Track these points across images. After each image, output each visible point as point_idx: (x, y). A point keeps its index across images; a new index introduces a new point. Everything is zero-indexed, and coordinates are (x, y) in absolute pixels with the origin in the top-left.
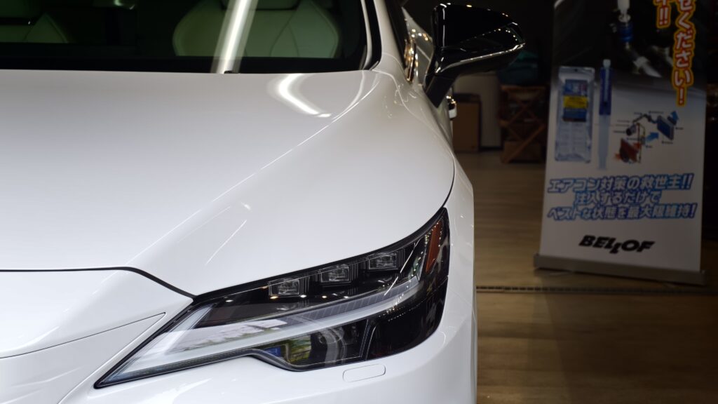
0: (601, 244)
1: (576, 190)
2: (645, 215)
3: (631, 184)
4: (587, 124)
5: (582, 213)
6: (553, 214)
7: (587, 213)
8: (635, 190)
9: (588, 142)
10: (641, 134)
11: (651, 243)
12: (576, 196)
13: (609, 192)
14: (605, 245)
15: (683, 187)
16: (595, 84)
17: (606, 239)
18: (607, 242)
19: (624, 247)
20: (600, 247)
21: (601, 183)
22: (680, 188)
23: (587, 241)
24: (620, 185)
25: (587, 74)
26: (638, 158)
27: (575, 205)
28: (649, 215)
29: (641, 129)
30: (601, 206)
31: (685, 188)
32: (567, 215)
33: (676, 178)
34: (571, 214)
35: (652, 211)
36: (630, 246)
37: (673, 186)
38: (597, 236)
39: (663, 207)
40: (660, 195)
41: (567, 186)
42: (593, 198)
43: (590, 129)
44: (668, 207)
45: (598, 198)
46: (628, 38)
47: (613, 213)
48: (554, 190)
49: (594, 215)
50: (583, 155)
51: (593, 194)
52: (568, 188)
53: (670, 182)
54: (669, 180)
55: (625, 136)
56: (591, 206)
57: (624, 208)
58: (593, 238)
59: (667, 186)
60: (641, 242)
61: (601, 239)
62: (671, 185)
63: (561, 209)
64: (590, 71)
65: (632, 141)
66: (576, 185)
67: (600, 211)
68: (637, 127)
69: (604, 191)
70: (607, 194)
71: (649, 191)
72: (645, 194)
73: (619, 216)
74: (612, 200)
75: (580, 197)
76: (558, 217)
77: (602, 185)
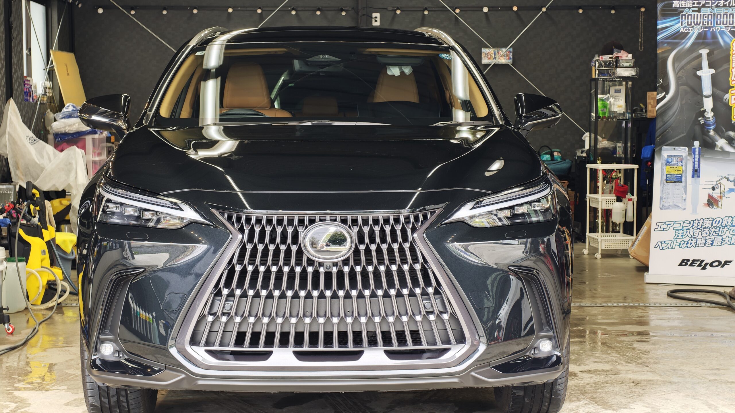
0: (693, 264)
1: (675, 229)
2: (726, 243)
3: (715, 223)
4: (683, 184)
5: (680, 244)
6: (659, 245)
7: (683, 244)
8: (718, 227)
9: (684, 196)
10: (722, 189)
11: (730, 262)
12: (676, 232)
14: (697, 264)
16: (688, 158)
17: (698, 260)
18: (699, 262)
19: (711, 265)
20: (694, 266)
21: (693, 223)
23: (684, 263)
24: (707, 224)
25: (683, 151)
26: (720, 206)
27: (675, 239)
28: (729, 243)
29: (722, 187)
30: (694, 238)
32: (669, 246)
34: (672, 245)
35: (731, 240)
36: (715, 264)
38: (691, 259)
41: (669, 226)
42: (688, 233)
43: (685, 187)
45: (692, 233)
46: (712, 127)
47: (703, 242)
48: (659, 229)
49: (689, 245)
50: (680, 205)
51: (688, 231)
52: (670, 228)
55: (711, 192)
56: (687, 239)
57: (711, 239)
58: (688, 260)
60: (723, 261)
61: (694, 261)
63: (664, 242)
64: (685, 149)
65: (715, 194)
66: (675, 225)
67: (694, 241)
68: (719, 185)
69: (696, 228)
70: (699, 230)
71: (728, 227)
72: (726, 229)
73: (707, 245)
74: (702, 234)
75: (679, 233)
76: (663, 248)
77: (694, 224)
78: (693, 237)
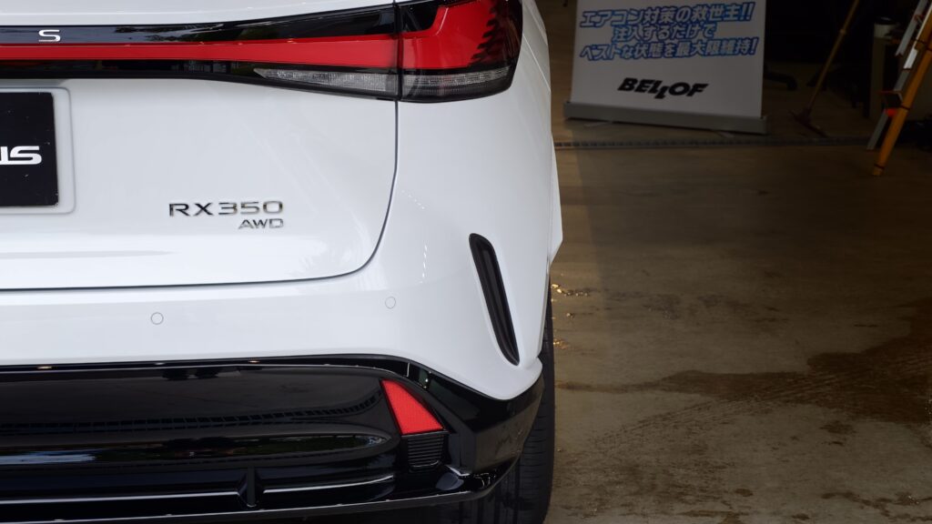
0: (644, 88)
1: (614, 23)
2: (697, 52)
3: (680, 16)
5: (622, 51)
6: (587, 53)
7: (627, 51)
8: (685, 23)
11: (704, 86)
12: (615, 30)
13: (653, 25)
14: (649, 89)
15: (742, 18)
17: (650, 82)
18: (652, 85)
19: (672, 91)
20: (644, 91)
21: (644, 14)
22: (739, 20)
23: (628, 85)
24: (667, 17)
27: (613, 42)
28: (702, 53)
30: (645, 42)
31: (745, 20)
32: (603, 54)
33: (734, 7)
34: (608, 53)
35: (705, 47)
36: (680, 89)
37: (731, 18)
38: (640, 79)
39: (719, 42)
40: (715, 27)
41: (604, 18)
42: (635, 33)
44: (724, 43)
45: (641, 33)
47: (659, 50)
48: (588, 24)
49: (636, 54)
51: (635, 28)
52: (605, 21)
53: (727, 13)
54: (726, 10)
56: (633, 43)
57: (672, 44)
58: (635, 81)
59: (722, 18)
60: (691, 85)
61: (644, 82)
62: (728, 16)
63: (596, 47)
66: (614, 18)
67: (644, 48)
69: (648, 25)
70: (652, 28)
71: (702, 23)
72: (697, 28)
73: (666, 55)
74: (657, 36)
75: (620, 32)
76: (593, 57)
77: (646, 17)
78: (643, 41)
